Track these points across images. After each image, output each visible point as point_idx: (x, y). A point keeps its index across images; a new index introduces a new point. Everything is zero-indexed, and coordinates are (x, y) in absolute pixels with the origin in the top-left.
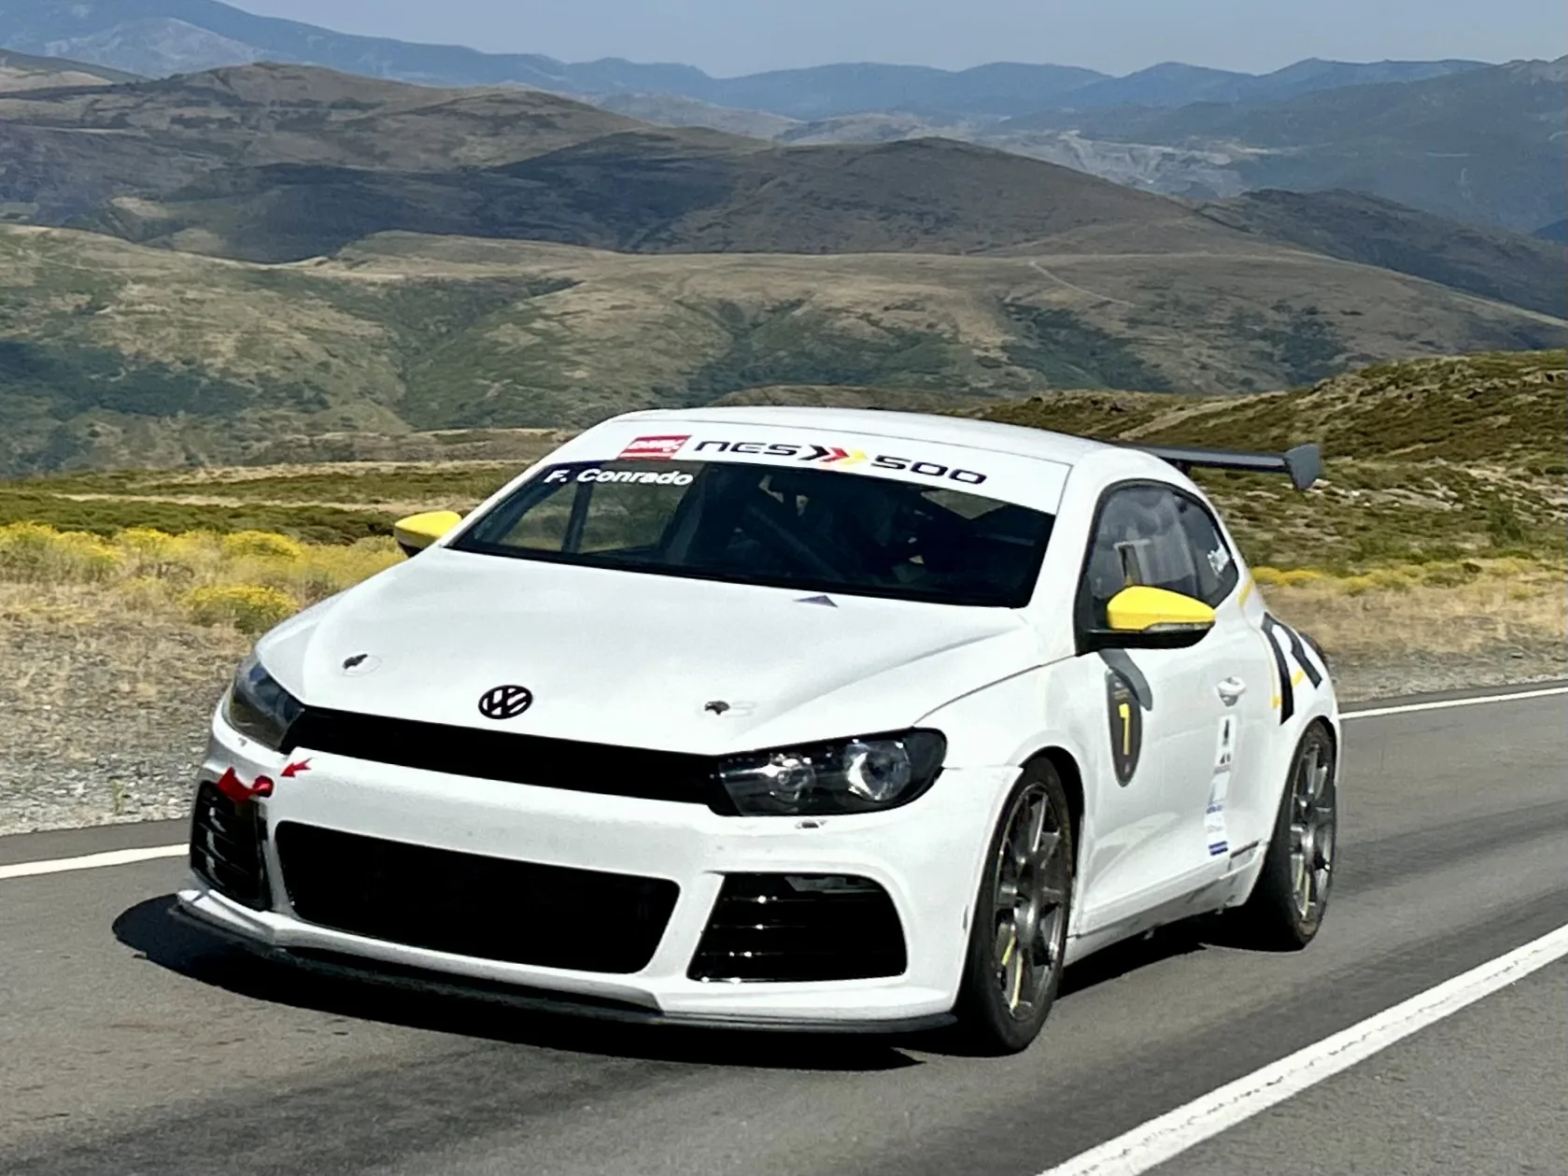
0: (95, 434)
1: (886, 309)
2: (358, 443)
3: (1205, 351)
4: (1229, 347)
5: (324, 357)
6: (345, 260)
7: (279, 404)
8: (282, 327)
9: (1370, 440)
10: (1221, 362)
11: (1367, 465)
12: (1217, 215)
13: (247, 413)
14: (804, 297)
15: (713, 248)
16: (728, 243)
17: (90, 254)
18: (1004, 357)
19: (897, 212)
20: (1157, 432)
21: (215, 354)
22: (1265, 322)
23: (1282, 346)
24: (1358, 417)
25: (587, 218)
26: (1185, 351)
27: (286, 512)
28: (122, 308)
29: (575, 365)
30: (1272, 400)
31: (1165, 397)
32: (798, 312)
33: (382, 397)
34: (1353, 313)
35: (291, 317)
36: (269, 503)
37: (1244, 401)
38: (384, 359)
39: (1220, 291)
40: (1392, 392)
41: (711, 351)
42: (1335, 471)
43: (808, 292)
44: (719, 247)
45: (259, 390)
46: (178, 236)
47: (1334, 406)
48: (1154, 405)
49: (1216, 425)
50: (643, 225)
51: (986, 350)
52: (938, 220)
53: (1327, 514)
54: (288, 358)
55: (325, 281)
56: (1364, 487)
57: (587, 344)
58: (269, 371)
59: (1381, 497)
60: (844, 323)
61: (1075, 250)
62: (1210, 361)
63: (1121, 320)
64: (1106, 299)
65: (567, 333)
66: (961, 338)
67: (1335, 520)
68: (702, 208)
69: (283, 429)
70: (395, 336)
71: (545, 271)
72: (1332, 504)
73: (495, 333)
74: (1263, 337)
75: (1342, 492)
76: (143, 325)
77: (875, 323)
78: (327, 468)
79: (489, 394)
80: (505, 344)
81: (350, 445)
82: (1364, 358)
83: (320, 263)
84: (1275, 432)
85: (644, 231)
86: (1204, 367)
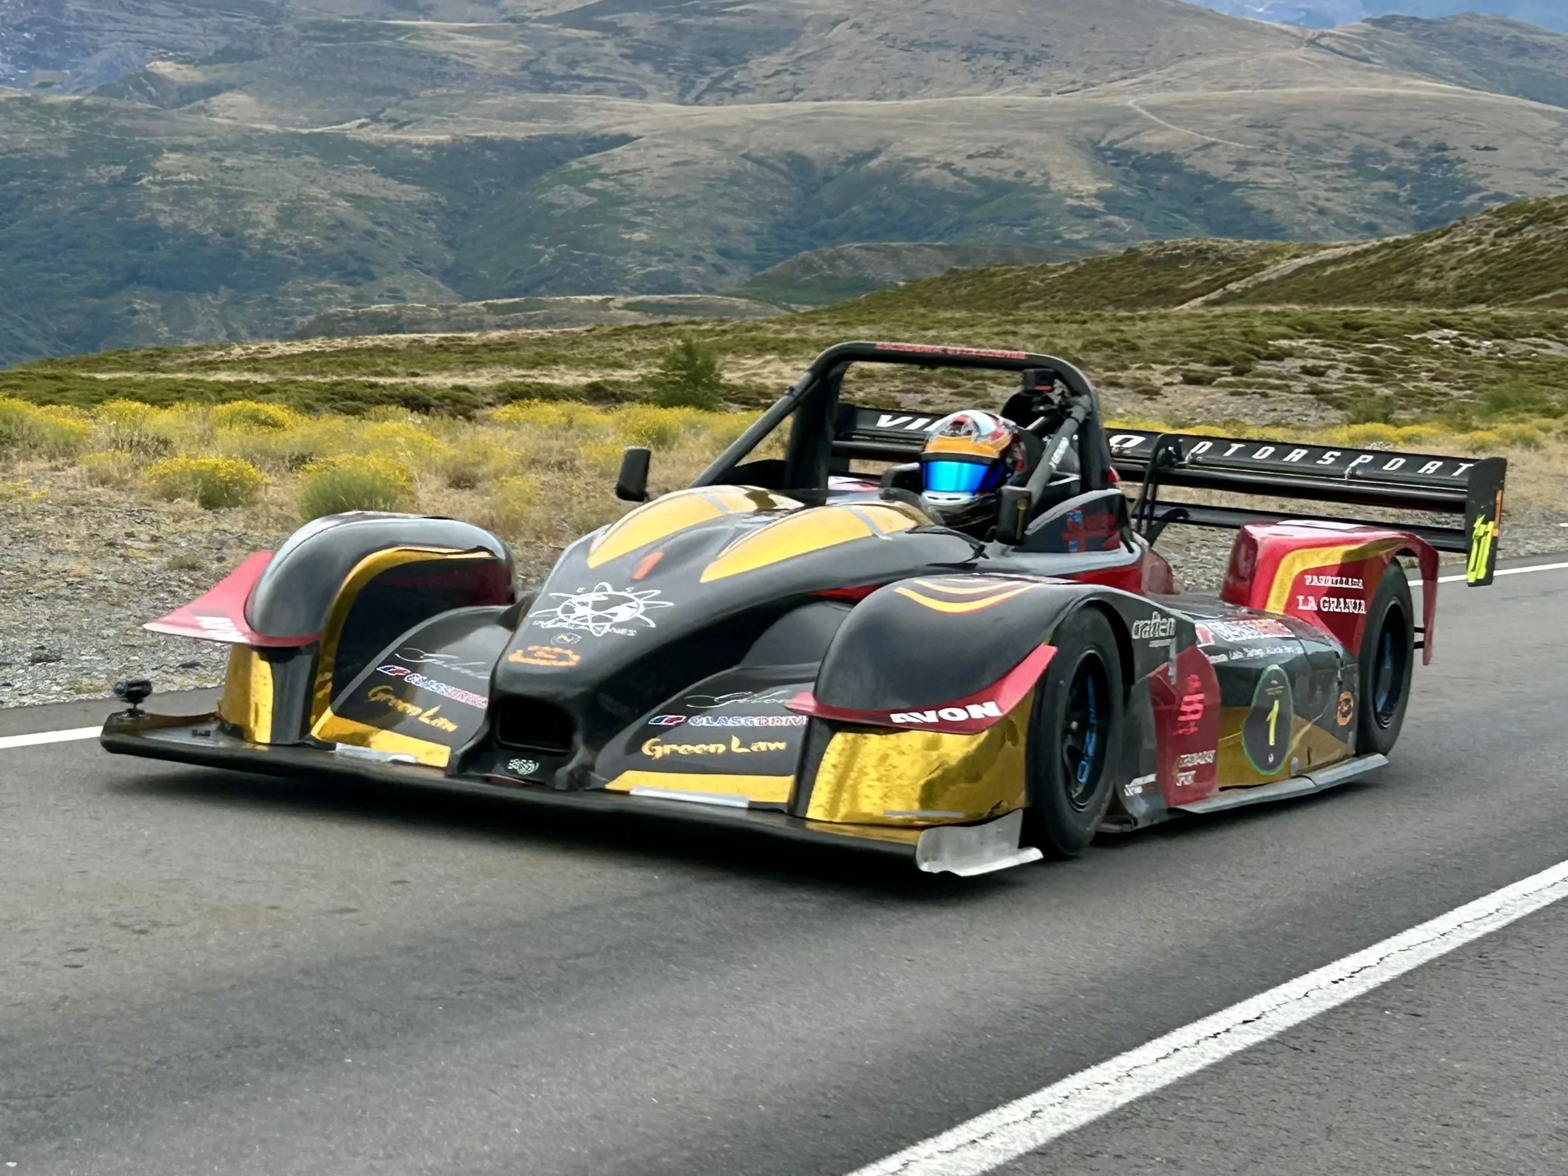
0: (134, 312)
1: (970, 157)
2: (407, 315)
3: (1323, 194)
4: (1347, 189)
5: (369, 225)
6: (389, 121)
7: (322, 275)
8: (324, 195)
9: (1509, 285)
10: (1340, 204)
11: (1502, 312)
12: (1336, 46)
13: (290, 286)
14: (881, 146)
15: (782, 96)
16: (798, 91)
17: (125, 123)
18: (1099, 205)
19: (983, 52)
20: (1269, 282)
21: (256, 225)
22: (1390, 160)
23: (1408, 186)
24: (1492, 262)
25: (646, 68)
26: (1300, 193)
27: (318, 387)
28: (159, 177)
29: (632, 226)
30: (1397, 244)
31: (1277, 243)
32: (873, 164)
33: (432, 266)
34: (1487, 149)
35: (335, 183)
36: (300, 378)
37: (1366, 246)
38: (432, 225)
39: (1337, 127)
40: (1530, 233)
41: (779, 208)
42: (1465, 320)
43: (882, 141)
44: (786, 95)
45: (302, 263)
46: (215, 100)
47: (1466, 249)
48: (1265, 254)
49: (1334, 273)
50: (706, 73)
51: (1080, 198)
52: (1026, 57)
53: (1456, 366)
54: (332, 228)
55: (368, 145)
56: (1498, 337)
57: (646, 204)
58: (311, 242)
59: (1515, 347)
60: (925, 173)
61: (1175, 87)
62: (1329, 205)
63: (1229, 163)
64: (1213, 139)
65: (627, 193)
66: (1054, 187)
67: (1464, 372)
68: (767, 53)
69: (328, 303)
70: (443, 200)
71: (600, 127)
72: (1462, 355)
73: (549, 194)
74: (1387, 176)
75: (1473, 342)
76: (181, 196)
77: (958, 173)
78: (369, 341)
79: (542, 261)
80: (560, 207)
81: (398, 317)
82: (1499, 196)
83: (361, 126)
84: (1401, 279)
85: (707, 81)
86: (1322, 212)
